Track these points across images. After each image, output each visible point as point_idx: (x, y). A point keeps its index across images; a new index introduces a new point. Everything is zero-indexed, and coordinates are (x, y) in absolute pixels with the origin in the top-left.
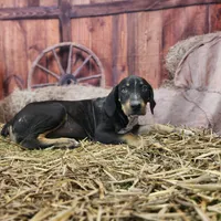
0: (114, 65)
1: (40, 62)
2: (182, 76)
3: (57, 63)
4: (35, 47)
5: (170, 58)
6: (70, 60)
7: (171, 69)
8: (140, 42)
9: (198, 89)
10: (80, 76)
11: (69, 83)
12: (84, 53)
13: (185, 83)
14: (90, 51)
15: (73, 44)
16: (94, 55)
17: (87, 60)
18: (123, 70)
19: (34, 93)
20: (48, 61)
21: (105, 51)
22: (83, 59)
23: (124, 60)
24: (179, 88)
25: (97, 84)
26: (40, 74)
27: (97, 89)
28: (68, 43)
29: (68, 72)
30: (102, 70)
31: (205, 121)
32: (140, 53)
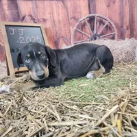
0: (122, 27)
1: (78, 27)
3: (88, 26)
4: (75, 18)
10: (102, 34)
11: (95, 39)
12: (104, 20)
14: (108, 19)
15: (97, 15)
16: (110, 21)
18: (128, 29)
20: (83, 26)
21: (117, 19)
22: (104, 24)
23: (128, 23)
26: (78, 34)
27: (113, 41)
28: (94, 15)
29: (95, 32)
30: (116, 29)
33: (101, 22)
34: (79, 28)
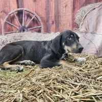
0: (47, 21)
1: (7, 20)
2: (83, 26)
3: (17, 20)
4: (4, 11)
5: (77, 16)
6: (23, 18)
7: (78, 23)
8: (62, 8)
9: (91, 33)
10: (30, 27)
11: (24, 31)
12: (31, 14)
13: (85, 30)
14: (34, 13)
15: (25, 9)
16: (37, 16)
17: (33, 18)
18: (53, 23)
19: (6, 37)
20: (12, 19)
21: (43, 13)
22: (31, 18)
23: (53, 18)
24: (82, 32)
25: (39, 31)
26: (8, 26)
27: (39, 34)
28: (22, 9)
29: (23, 25)
30: (42, 24)
31: (95, 49)
32: (61, 14)
33: (29, 16)
34: (9, 21)
